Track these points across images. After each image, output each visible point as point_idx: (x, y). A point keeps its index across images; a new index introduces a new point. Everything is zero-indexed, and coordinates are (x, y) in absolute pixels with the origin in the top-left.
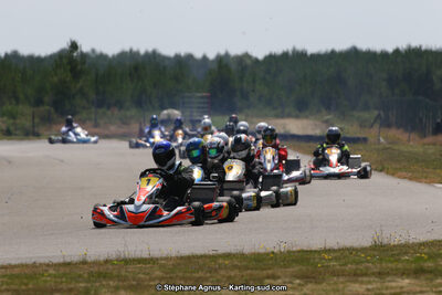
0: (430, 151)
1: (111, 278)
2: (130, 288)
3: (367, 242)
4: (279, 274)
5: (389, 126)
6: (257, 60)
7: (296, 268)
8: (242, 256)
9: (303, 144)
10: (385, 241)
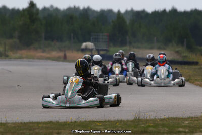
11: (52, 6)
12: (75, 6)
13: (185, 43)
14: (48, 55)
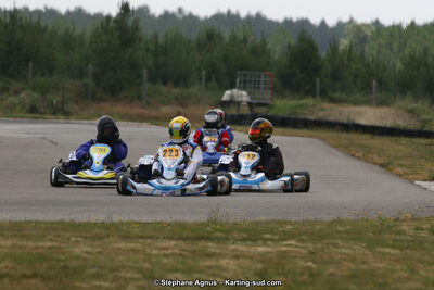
11: (180, 10)
12: (229, 12)
14: (154, 113)
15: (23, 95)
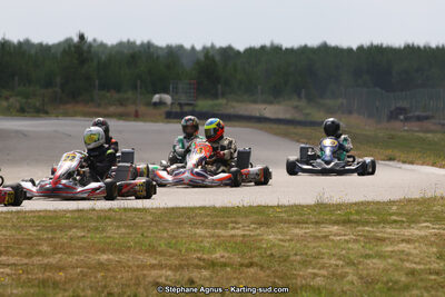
0: (381, 135)
1: (114, 220)
2: (129, 226)
3: (311, 201)
4: (241, 220)
5: (350, 112)
6: (238, 52)
7: (253, 218)
8: (214, 208)
9: (275, 126)
10: (326, 201)
11: (95, 40)
12: (128, 41)
13: (303, 95)
15: (11, 100)
